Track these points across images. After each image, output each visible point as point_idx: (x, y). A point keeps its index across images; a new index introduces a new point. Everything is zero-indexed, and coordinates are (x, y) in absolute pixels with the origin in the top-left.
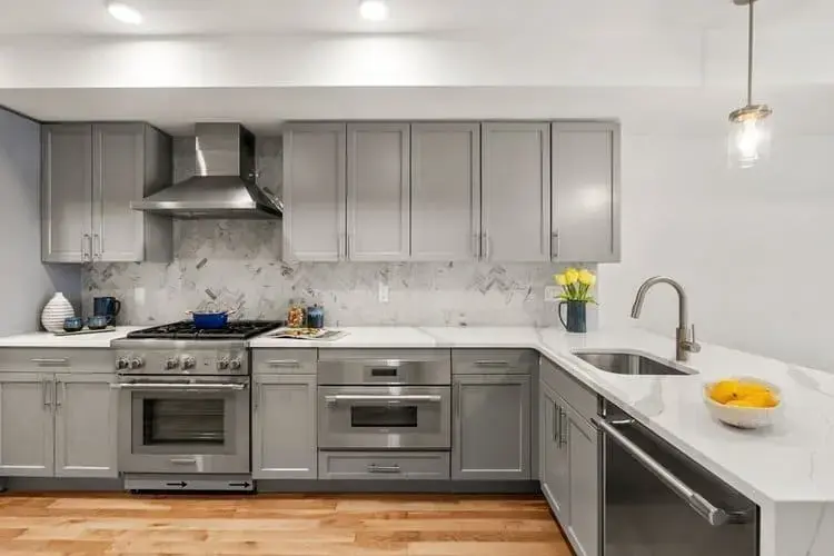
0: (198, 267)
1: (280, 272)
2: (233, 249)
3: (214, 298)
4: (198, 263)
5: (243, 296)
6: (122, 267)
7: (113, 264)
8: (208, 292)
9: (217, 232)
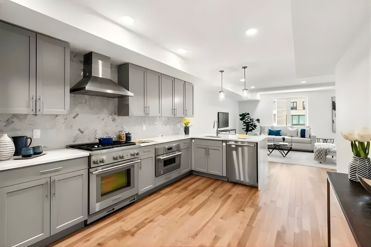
0: (74, 118)
1: (111, 120)
2: (92, 110)
3: (82, 132)
4: (74, 115)
5: (96, 130)
6: (22, 117)
7: (15, 116)
8: (79, 130)
9: (84, 101)
